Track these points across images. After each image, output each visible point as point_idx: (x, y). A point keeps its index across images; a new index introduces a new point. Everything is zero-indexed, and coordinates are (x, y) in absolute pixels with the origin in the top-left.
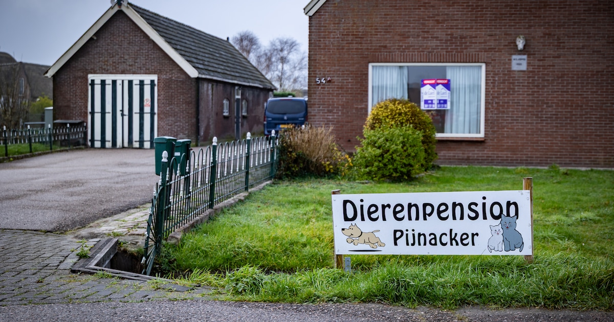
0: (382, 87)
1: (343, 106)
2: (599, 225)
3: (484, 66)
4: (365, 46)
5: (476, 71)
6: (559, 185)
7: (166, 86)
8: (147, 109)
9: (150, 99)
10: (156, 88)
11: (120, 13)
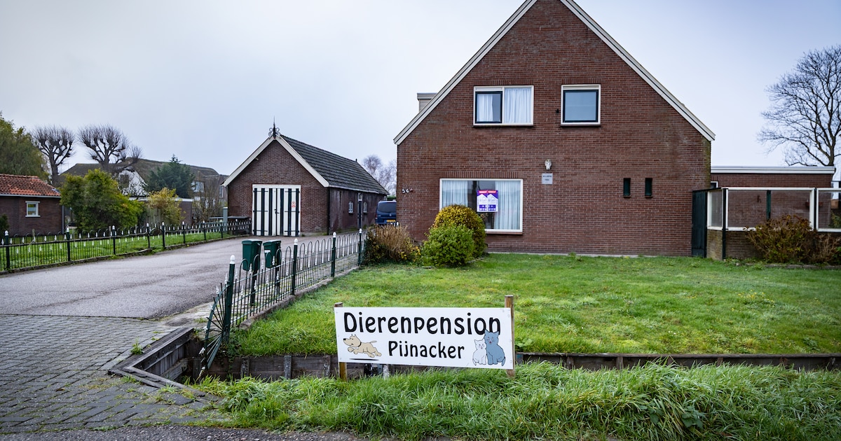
0: (450, 193)
1: (421, 209)
2: (598, 308)
3: (522, 180)
4: (437, 167)
5: (516, 184)
6: (573, 270)
7: (307, 192)
8: (294, 209)
9: (295, 201)
10: (300, 194)
11: (275, 142)
